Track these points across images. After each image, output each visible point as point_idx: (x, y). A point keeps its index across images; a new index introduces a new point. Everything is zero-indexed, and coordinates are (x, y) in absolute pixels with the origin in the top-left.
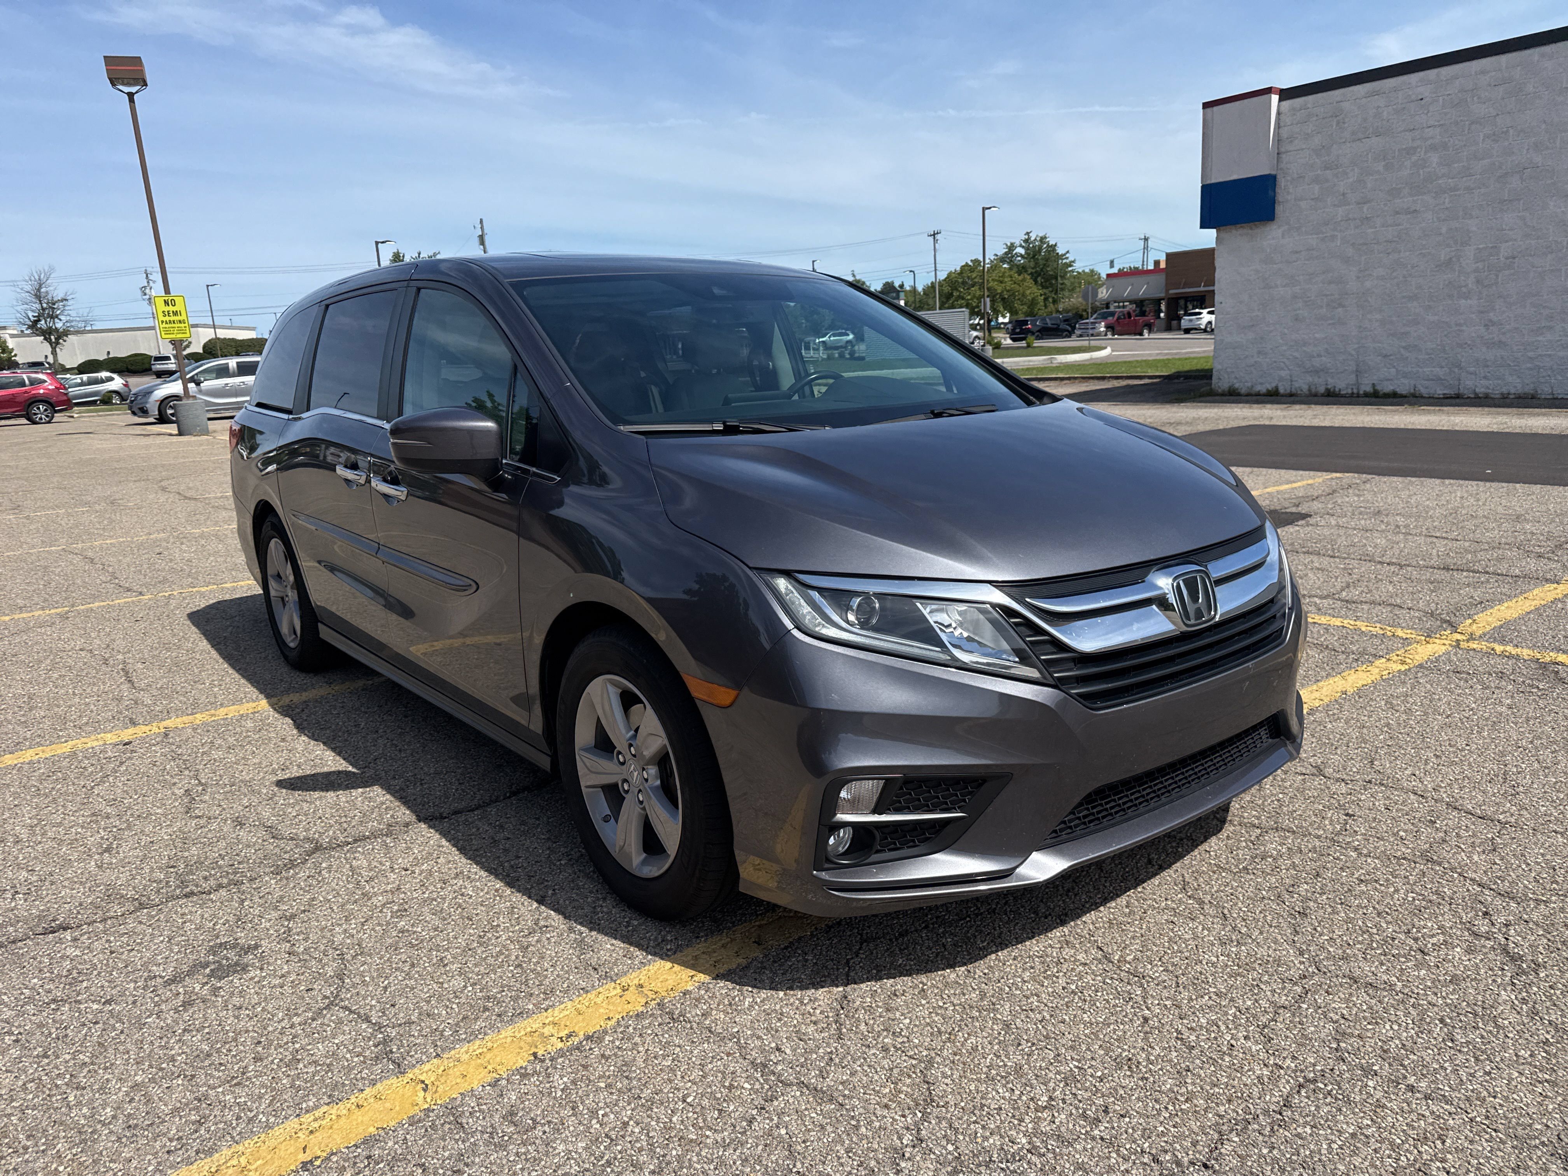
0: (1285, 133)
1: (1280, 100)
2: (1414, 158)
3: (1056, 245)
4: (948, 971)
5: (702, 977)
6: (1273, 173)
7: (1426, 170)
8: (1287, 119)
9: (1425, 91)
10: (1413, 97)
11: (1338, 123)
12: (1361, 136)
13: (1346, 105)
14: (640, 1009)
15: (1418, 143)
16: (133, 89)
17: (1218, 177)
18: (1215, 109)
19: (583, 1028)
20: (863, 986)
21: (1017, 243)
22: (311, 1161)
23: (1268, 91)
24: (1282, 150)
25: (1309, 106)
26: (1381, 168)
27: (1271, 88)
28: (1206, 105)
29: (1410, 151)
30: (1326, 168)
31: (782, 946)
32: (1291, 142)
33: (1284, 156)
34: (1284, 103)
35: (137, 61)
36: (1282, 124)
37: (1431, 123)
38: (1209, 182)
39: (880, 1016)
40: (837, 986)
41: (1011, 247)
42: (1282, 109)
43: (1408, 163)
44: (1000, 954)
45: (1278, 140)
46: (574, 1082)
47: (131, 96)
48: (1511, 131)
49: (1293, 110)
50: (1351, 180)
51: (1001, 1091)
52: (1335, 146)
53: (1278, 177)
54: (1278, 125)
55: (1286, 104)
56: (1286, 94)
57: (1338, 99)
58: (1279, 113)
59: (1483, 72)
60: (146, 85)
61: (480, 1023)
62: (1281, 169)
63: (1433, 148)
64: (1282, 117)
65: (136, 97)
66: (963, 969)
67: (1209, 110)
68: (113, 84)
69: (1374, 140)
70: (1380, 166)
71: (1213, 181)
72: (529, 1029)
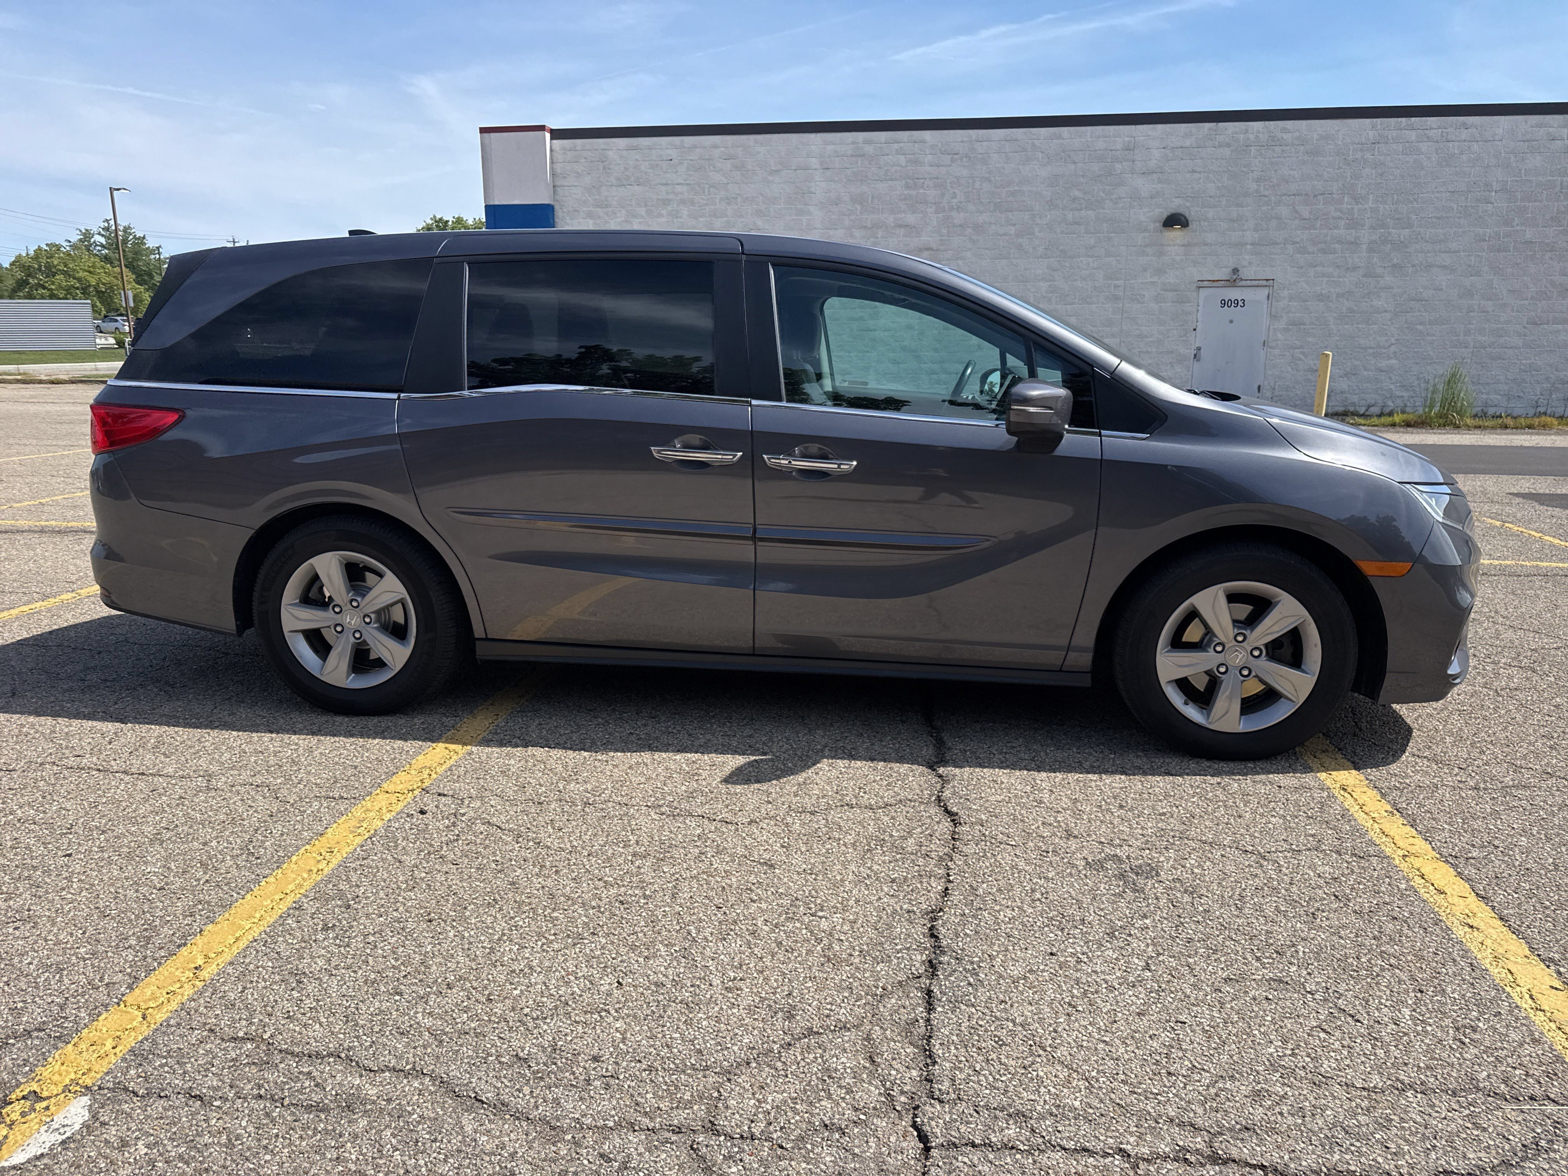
0: (558, 168)
1: (552, 139)
2: (669, 208)
3: (144, 238)
6: (552, 203)
7: (679, 220)
8: (559, 157)
9: (673, 153)
10: (665, 158)
11: (604, 168)
12: (625, 183)
13: (610, 153)
15: (671, 196)
17: (499, 200)
18: (492, 135)
21: (95, 230)
23: (542, 128)
24: (558, 183)
25: (578, 148)
26: (644, 213)
27: (544, 126)
28: (483, 130)
29: (665, 202)
30: (598, 206)
32: (565, 178)
33: (559, 189)
34: (554, 141)
36: (555, 160)
37: (680, 181)
38: (492, 203)
41: (87, 235)
42: (554, 147)
43: (664, 212)
45: (554, 174)
48: (739, 199)
49: (564, 150)
50: (619, 220)
52: (604, 188)
53: (557, 208)
54: (552, 162)
55: (556, 142)
56: (557, 134)
57: (603, 147)
58: (551, 150)
59: (716, 147)
62: (557, 201)
63: (683, 202)
64: (555, 154)
67: (486, 135)
69: (637, 189)
70: (642, 211)
71: (497, 203)
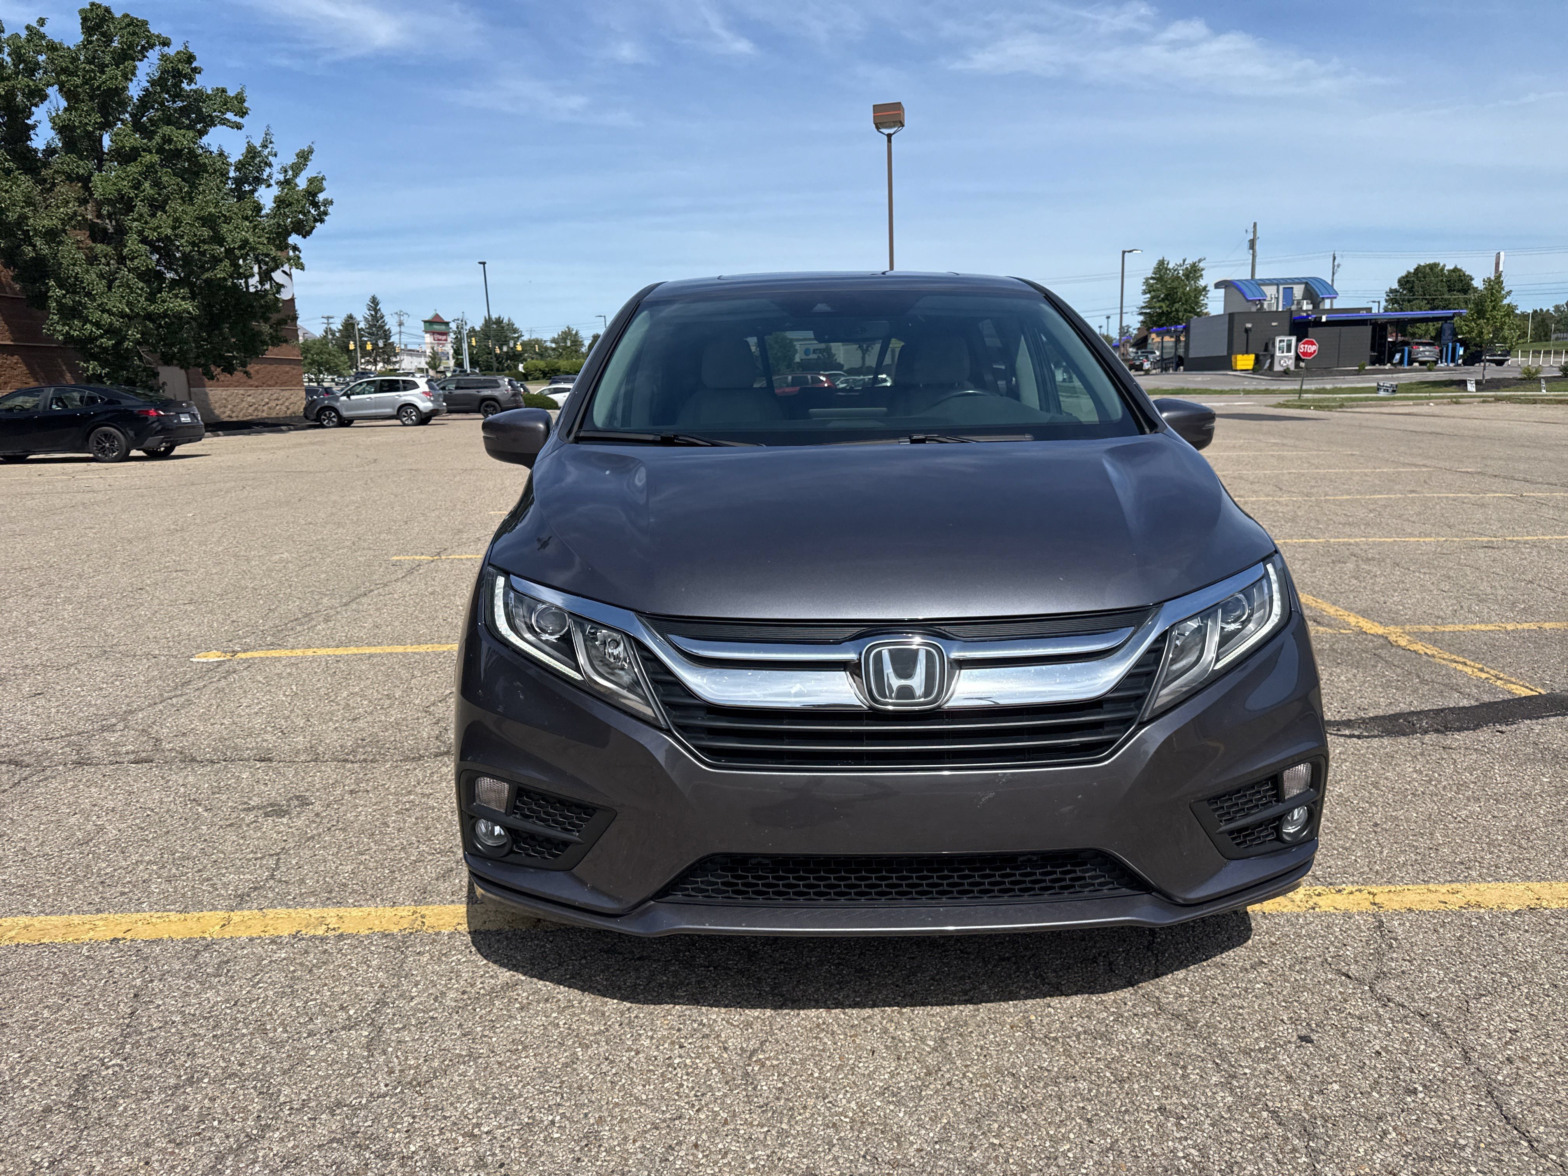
4: (615, 1001)
5: (464, 928)
14: (395, 931)
16: (891, 131)
19: (348, 928)
20: (541, 982)
22: (119, 940)
31: (549, 930)
35: (898, 106)
39: (508, 1011)
40: (525, 975)
44: (677, 1007)
46: (284, 959)
47: (889, 136)
51: (471, 1106)
60: (903, 126)
61: (312, 900)
65: (893, 138)
66: (628, 1005)
68: (878, 128)
72: (325, 915)
